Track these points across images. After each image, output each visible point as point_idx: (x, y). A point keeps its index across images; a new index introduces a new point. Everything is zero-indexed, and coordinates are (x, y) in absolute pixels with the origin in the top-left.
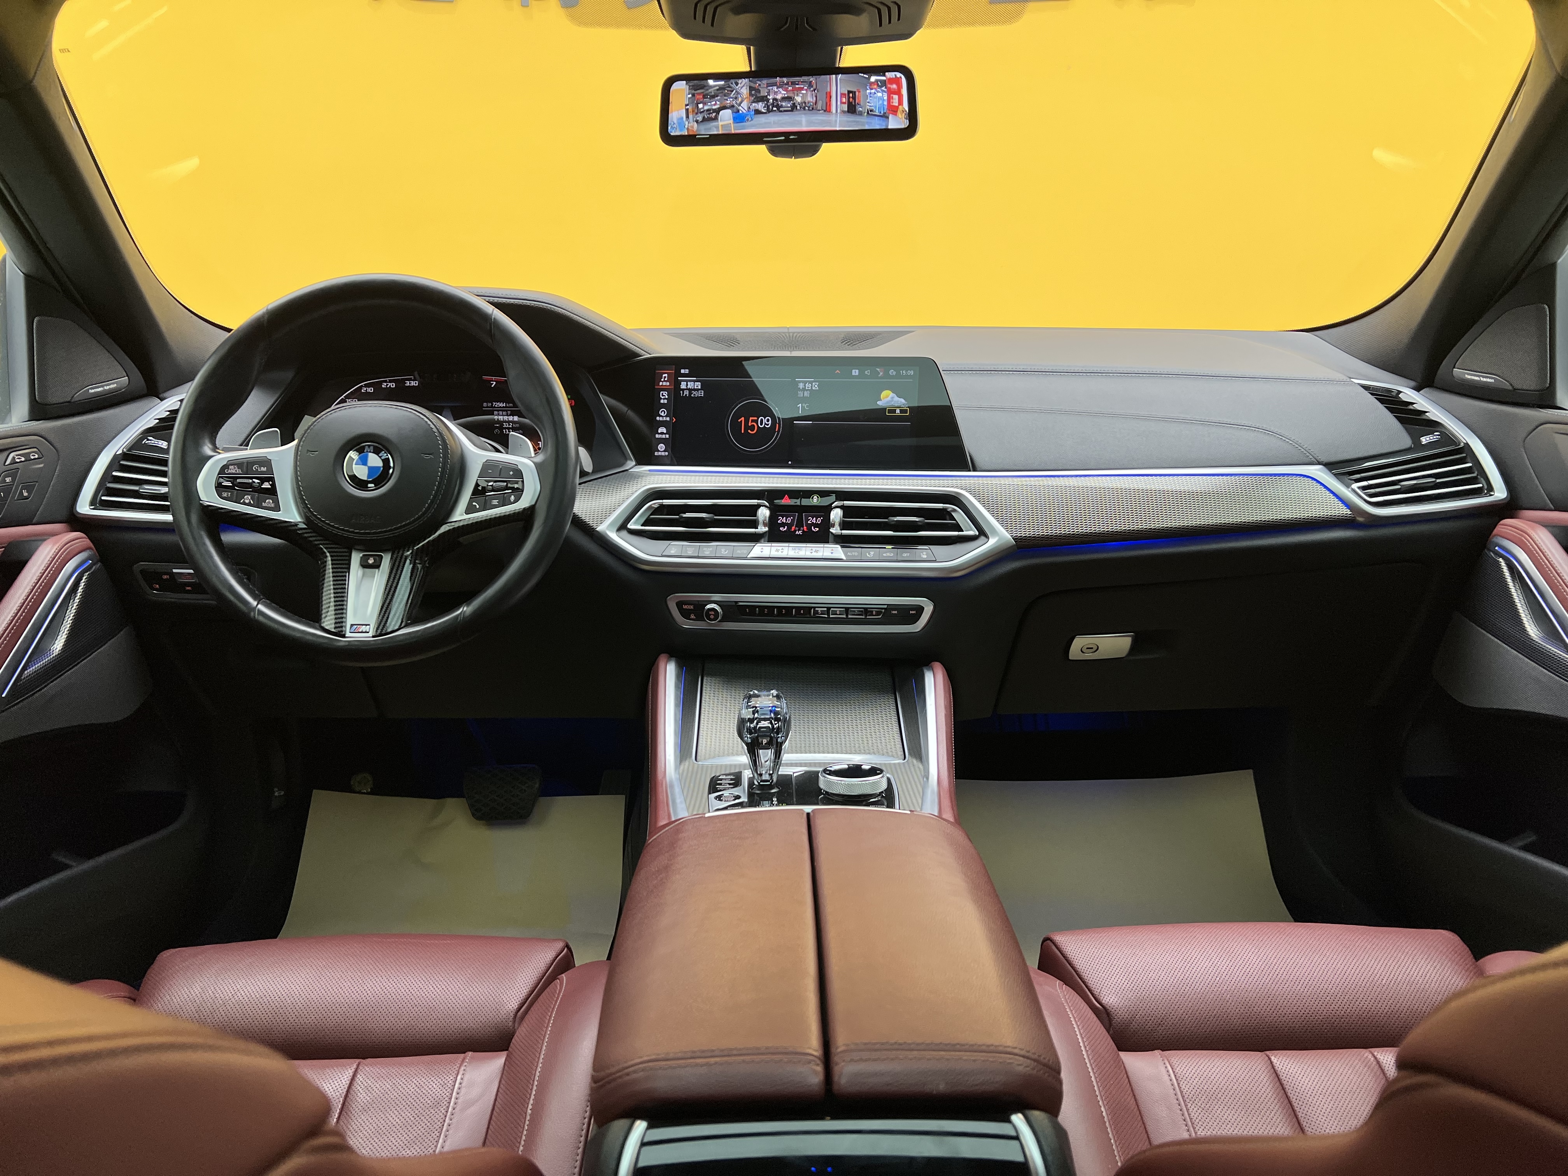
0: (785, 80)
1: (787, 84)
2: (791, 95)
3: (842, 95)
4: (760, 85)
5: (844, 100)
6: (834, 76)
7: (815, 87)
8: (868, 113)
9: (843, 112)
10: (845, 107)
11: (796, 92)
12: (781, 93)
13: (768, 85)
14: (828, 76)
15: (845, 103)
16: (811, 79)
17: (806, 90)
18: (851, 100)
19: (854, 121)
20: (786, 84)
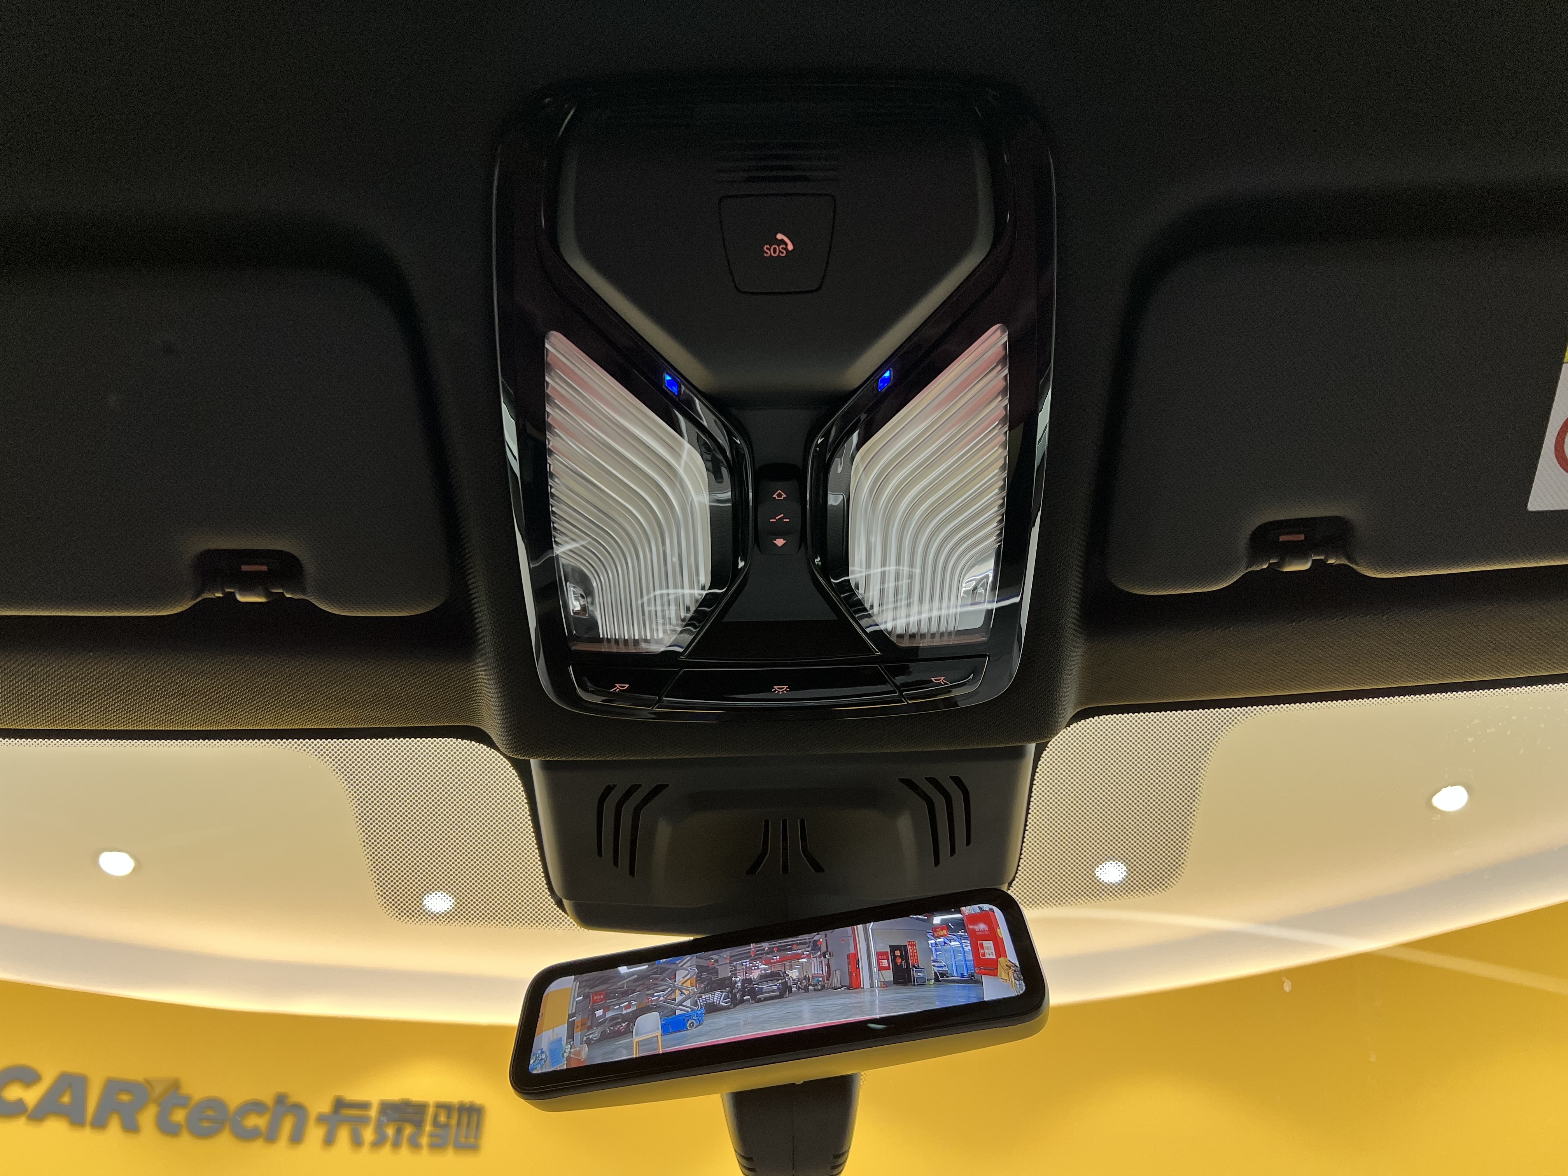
0: (766, 945)
1: (771, 951)
2: (777, 968)
3: (880, 955)
4: (717, 961)
5: (885, 963)
6: (860, 927)
7: (824, 949)
8: (937, 980)
9: (885, 985)
10: (889, 976)
11: (787, 963)
12: (760, 969)
13: (733, 959)
14: (849, 928)
15: (887, 968)
16: (816, 938)
17: (808, 957)
18: (899, 961)
19: (911, 998)
20: (767, 953)
